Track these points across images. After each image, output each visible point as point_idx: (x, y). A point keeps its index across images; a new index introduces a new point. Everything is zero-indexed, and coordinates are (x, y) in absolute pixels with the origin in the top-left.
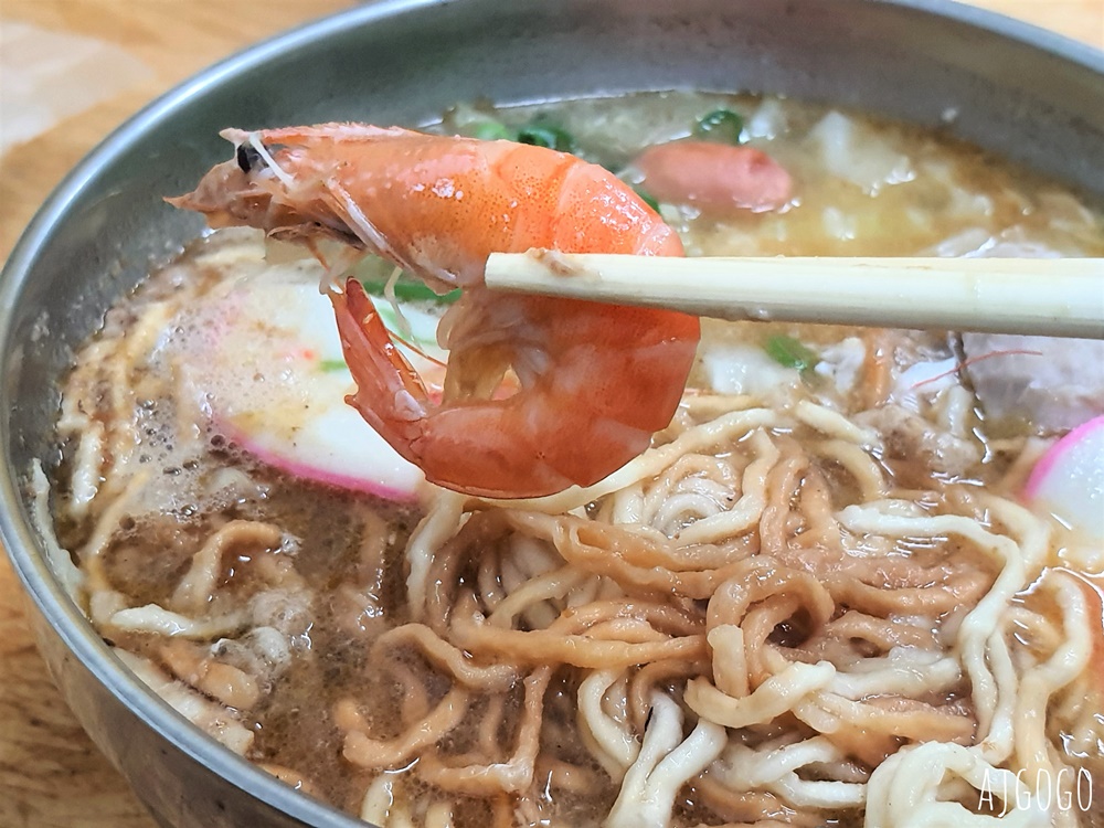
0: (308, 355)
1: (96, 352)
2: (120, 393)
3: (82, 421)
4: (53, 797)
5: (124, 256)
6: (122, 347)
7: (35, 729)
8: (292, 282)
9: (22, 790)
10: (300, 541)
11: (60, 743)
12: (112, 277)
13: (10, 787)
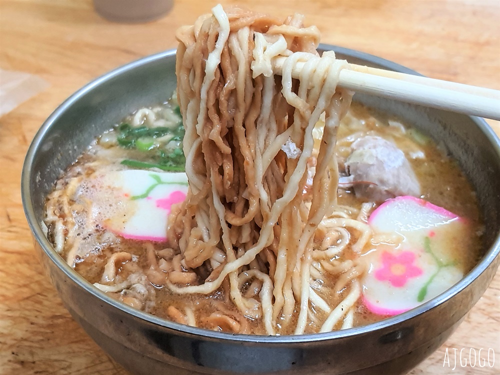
0: (126, 195)
1: (56, 194)
2: (66, 208)
3: (55, 218)
4: (42, 348)
5: (62, 152)
6: (64, 193)
7: (33, 326)
8: (117, 170)
9: (30, 347)
10: (138, 257)
11: (42, 330)
12: (58, 160)
13: (26, 346)
